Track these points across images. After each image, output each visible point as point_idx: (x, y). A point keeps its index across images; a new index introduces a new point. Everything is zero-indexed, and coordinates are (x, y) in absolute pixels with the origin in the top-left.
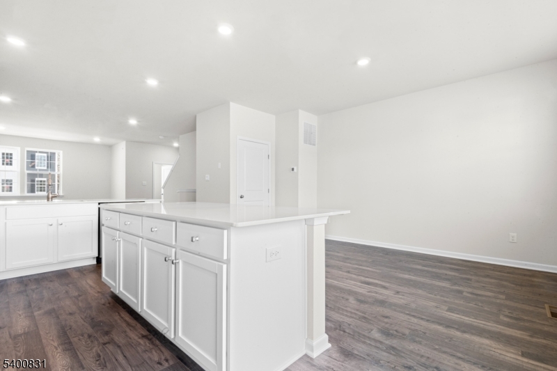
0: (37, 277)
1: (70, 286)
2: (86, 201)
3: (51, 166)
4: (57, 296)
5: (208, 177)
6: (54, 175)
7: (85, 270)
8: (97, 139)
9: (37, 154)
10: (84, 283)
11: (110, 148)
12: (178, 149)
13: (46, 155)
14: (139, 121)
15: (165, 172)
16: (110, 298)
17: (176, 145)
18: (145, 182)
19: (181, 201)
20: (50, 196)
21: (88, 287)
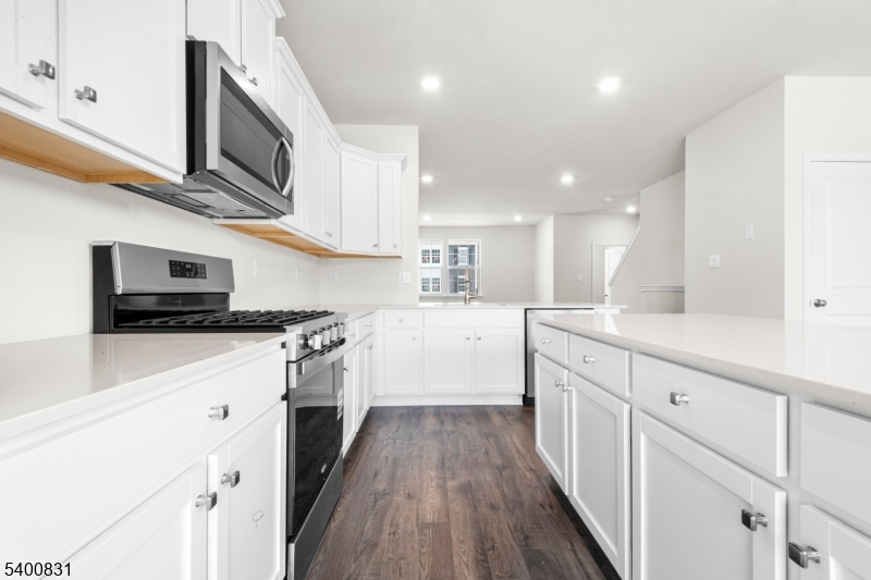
0: (454, 411)
1: (491, 440)
2: (509, 306)
3: (471, 260)
4: (475, 456)
5: (715, 260)
6: (474, 271)
7: (509, 414)
8: (518, 219)
9: (460, 249)
10: (508, 440)
11: (532, 229)
12: (637, 216)
13: (466, 248)
14: (576, 177)
15: (612, 259)
16: (550, 493)
17: (631, 209)
18: (580, 277)
19: (650, 311)
20: (468, 297)
21: (514, 451)
